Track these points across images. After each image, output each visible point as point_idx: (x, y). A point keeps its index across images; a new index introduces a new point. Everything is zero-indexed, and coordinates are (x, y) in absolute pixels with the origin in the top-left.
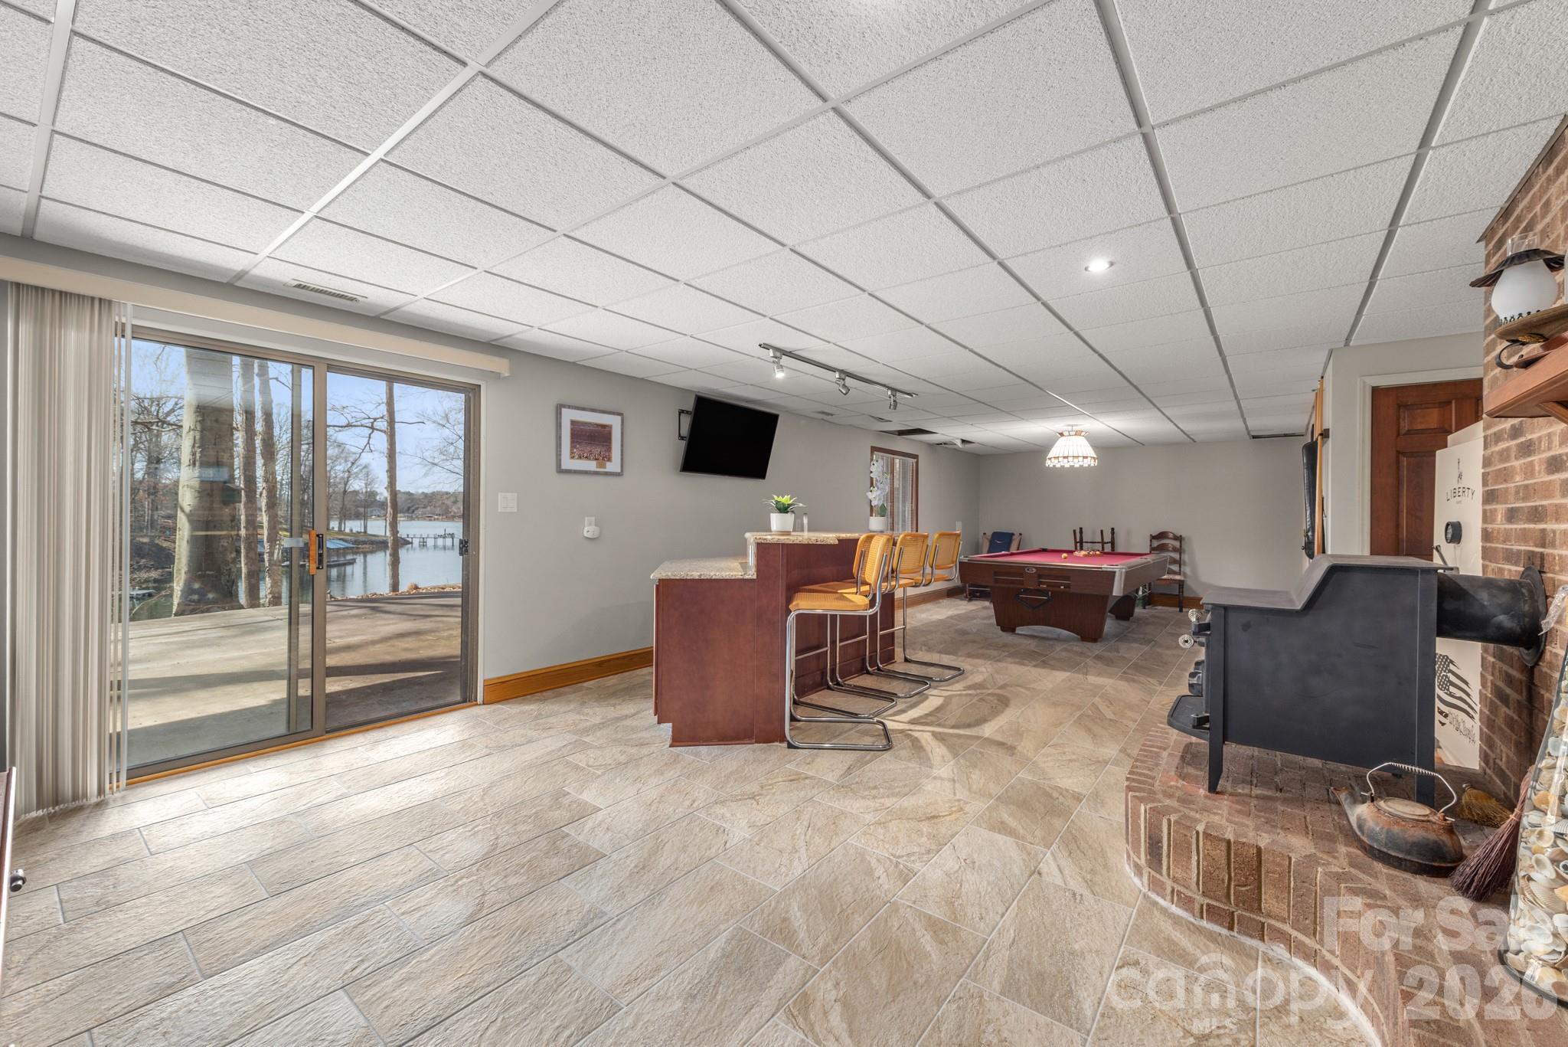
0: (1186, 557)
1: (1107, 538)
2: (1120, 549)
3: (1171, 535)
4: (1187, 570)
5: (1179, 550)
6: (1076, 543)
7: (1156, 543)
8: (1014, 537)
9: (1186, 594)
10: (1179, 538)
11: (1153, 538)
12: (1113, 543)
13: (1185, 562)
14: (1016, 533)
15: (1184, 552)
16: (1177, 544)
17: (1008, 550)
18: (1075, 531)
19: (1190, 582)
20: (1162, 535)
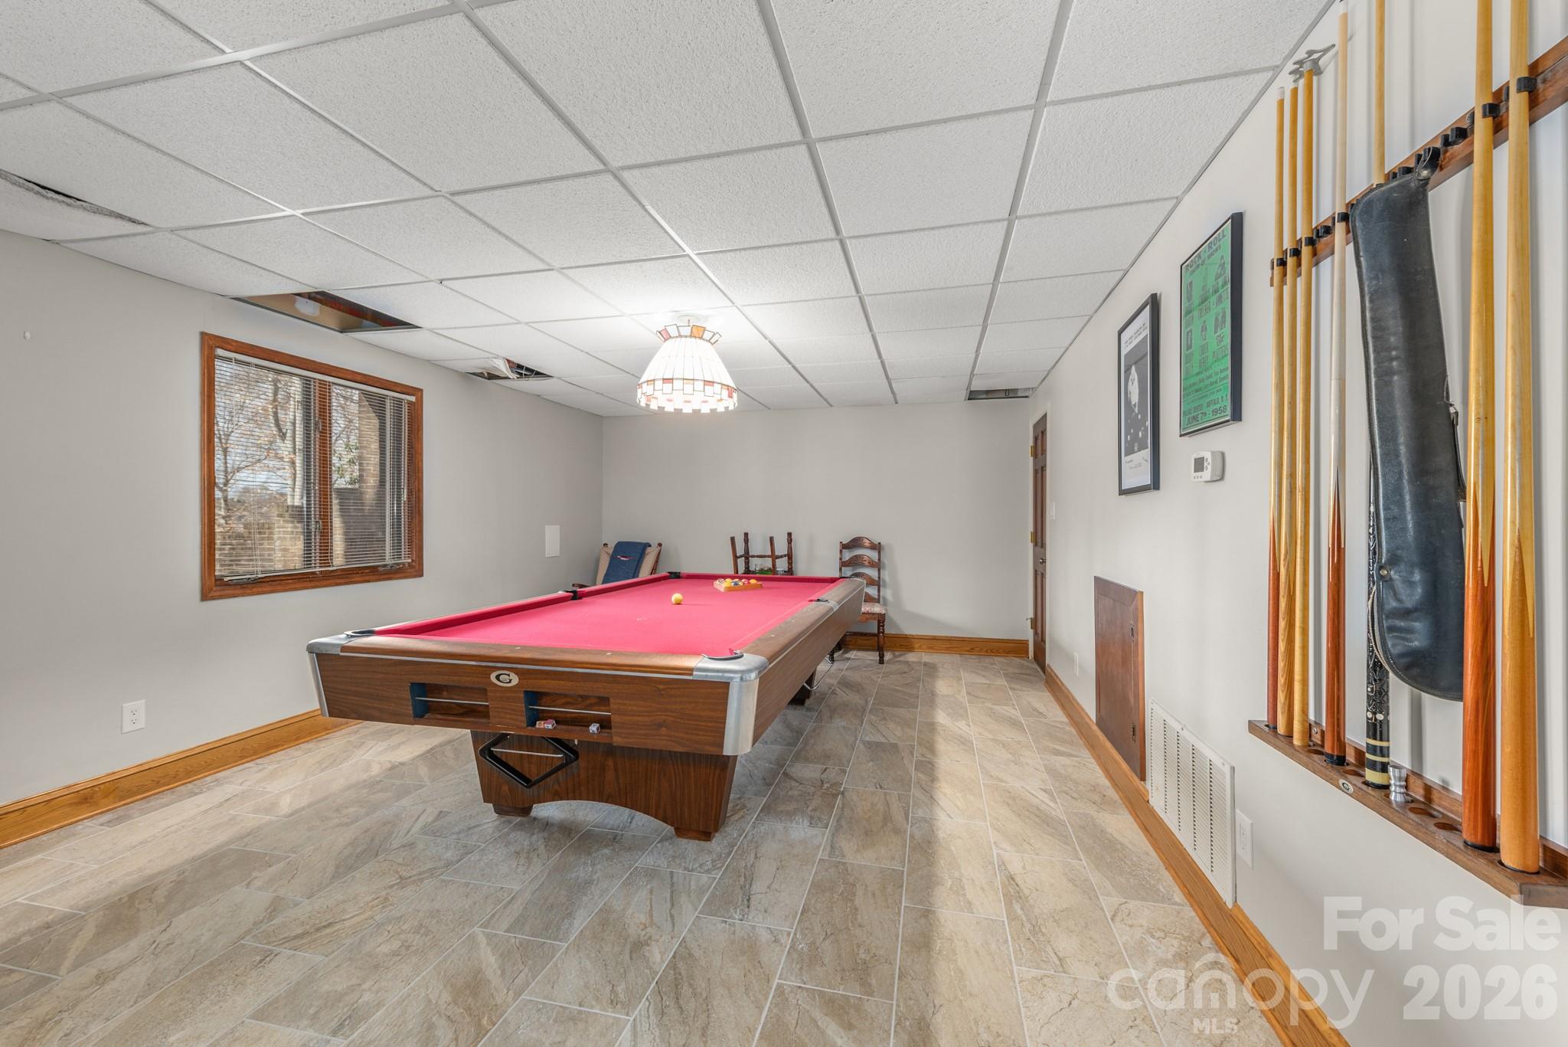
0: (886, 575)
1: (781, 548)
2: (801, 571)
3: (867, 543)
4: (887, 593)
5: (877, 565)
6: (736, 558)
7: (848, 555)
8: (649, 550)
9: (889, 630)
10: (877, 547)
11: (845, 546)
12: (790, 556)
13: (884, 581)
14: (654, 544)
15: (884, 568)
16: (873, 555)
17: (636, 574)
18: (733, 539)
19: (893, 614)
20: (855, 543)
